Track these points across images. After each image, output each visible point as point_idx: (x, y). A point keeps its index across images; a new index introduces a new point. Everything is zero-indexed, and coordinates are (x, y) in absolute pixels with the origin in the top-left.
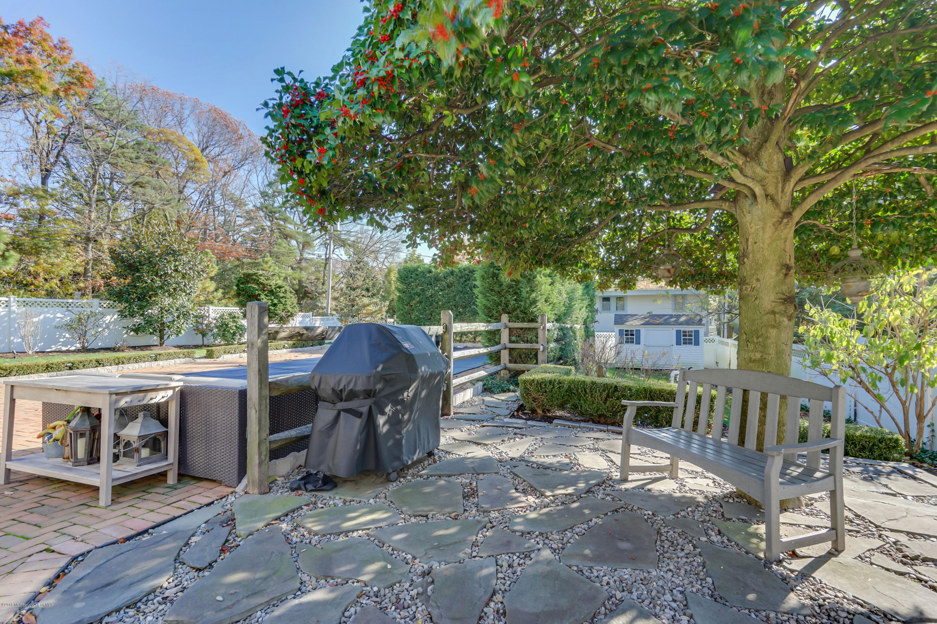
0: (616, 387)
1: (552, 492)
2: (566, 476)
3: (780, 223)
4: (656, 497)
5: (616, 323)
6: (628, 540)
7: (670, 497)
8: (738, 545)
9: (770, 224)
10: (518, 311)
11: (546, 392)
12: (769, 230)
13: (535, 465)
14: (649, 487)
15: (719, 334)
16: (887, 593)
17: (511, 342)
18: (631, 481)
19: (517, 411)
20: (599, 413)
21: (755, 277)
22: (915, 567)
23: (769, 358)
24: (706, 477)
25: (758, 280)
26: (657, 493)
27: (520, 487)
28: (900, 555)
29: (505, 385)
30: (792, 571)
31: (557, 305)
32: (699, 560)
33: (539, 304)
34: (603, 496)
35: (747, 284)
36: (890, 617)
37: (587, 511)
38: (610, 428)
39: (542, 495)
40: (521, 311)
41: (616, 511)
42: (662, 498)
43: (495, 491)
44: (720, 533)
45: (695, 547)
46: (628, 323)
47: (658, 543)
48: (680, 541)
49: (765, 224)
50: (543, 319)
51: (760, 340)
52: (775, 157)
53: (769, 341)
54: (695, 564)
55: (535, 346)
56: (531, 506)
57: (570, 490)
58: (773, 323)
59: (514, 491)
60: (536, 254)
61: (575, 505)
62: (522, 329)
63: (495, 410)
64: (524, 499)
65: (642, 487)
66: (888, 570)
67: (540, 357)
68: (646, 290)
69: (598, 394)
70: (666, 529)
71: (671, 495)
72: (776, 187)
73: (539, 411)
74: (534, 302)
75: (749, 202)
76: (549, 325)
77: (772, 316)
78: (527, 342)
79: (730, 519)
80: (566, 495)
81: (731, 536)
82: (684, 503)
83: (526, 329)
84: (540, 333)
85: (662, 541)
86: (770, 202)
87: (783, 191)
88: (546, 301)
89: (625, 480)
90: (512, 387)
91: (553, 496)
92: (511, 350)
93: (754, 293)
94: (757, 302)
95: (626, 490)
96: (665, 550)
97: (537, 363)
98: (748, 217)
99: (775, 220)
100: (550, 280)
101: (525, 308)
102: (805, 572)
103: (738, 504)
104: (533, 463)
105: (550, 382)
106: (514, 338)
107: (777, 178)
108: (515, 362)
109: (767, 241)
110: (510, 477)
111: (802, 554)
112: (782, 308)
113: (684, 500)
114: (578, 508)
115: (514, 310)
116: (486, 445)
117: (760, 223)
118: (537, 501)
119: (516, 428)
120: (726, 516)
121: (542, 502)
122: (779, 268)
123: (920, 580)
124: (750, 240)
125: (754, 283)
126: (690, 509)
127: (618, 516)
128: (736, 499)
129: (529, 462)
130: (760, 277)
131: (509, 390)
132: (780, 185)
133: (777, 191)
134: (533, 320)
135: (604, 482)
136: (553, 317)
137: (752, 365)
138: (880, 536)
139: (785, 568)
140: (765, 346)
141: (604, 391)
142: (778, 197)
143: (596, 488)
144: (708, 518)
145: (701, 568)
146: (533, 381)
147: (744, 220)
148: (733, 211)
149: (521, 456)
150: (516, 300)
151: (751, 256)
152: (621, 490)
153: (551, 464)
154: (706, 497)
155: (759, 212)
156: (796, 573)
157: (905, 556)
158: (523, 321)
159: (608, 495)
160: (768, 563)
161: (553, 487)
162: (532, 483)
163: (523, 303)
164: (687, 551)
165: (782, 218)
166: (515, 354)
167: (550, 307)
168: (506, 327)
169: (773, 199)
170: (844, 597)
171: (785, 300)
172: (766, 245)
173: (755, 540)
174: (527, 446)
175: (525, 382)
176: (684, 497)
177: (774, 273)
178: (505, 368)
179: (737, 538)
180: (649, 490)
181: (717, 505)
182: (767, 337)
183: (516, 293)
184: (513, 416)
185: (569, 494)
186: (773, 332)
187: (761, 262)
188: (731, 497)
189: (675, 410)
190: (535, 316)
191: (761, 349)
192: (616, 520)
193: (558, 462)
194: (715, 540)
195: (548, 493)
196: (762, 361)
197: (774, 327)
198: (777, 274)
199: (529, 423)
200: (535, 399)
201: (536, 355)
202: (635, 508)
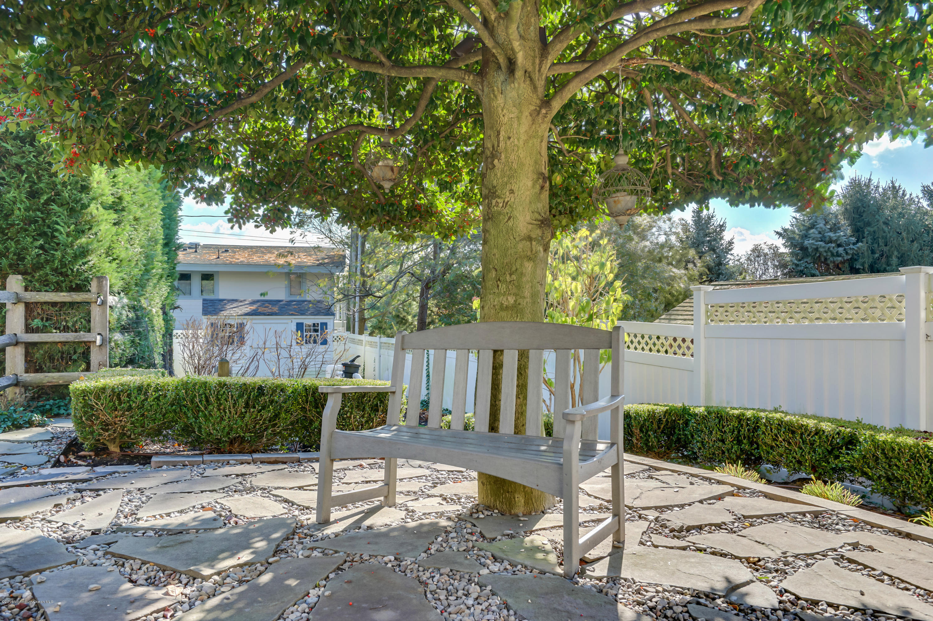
0: (261, 388)
1: (212, 567)
2: (225, 538)
3: (539, 113)
4: (385, 535)
5: (206, 312)
6: (385, 607)
7: (403, 529)
8: (526, 567)
9: (526, 113)
10: (48, 269)
11: (130, 408)
12: (526, 121)
13: (151, 533)
14: (367, 523)
15: (348, 329)
16: (692, 571)
17: (29, 329)
18: (336, 521)
19: (65, 453)
20: (233, 435)
21: (508, 187)
22: (687, 539)
23: (523, 302)
24: (429, 496)
25: (512, 192)
26: (383, 529)
27: (140, 576)
28: (667, 531)
29: (19, 415)
30: (600, 579)
31: (125, 263)
32: (496, 600)
33: (93, 259)
34: (307, 553)
35: (499, 197)
36: (712, 596)
37: (292, 582)
38: (255, 456)
39: (194, 577)
40: (55, 270)
41: (339, 569)
42: (396, 533)
43: (85, 597)
44: (495, 559)
45: (481, 586)
46: (225, 313)
47: (429, 595)
48: (456, 583)
49: (521, 112)
50: (100, 286)
51: (514, 277)
52: (532, 20)
53: (524, 279)
54: (494, 608)
55: (84, 336)
56: (182, 603)
57: (245, 556)
58: (529, 253)
59: (129, 585)
60: (132, 129)
61: (266, 578)
62: (54, 304)
63: (10, 459)
64: (159, 593)
65: (357, 525)
66: (672, 548)
67: (95, 357)
68: (249, 265)
69: (231, 402)
70: (428, 574)
71: (403, 526)
72: (534, 63)
73: (114, 448)
74: (84, 252)
75: (502, 78)
76: (111, 300)
77: (528, 243)
78: (66, 329)
79: (494, 539)
80: (241, 566)
81: (511, 558)
82: (428, 532)
83: (63, 304)
84: (95, 311)
85: (433, 592)
86: (528, 82)
87: (539, 71)
88: (108, 255)
89: (325, 522)
90: (37, 417)
91: (218, 574)
92: (29, 347)
93: (506, 211)
94: (510, 223)
95: (337, 535)
96: (445, 603)
97: (88, 369)
98: (500, 100)
99: (533, 108)
100: (114, 216)
101: (64, 265)
102: (613, 575)
103: (490, 519)
104: (146, 529)
105: (140, 389)
106: (37, 323)
107: (534, 51)
108: (39, 370)
109: (523, 137)
110: (108, 564)
111: (591, 557)
112: (539, 232)
113: (425, 529)
114: (273, 580)
115: (37, 267)
116: (20, 520)
117: (514, 109)
118: (188, 591)
119: (74, 481)
120: (488, 535)
121: (200, 590)
122: (535, 177)
123: (700, 550)
124: (502, 133)
125: (508, 197)
126: (440, 539)
127: (348, 575)
128: (486, 513)
129: (137, 530)
130: (515, 187)
131: (30, 424)
132: (537, 61)
133: (535, 68)
134: (79, 288)
135: (294, 533)
136: (119, 285)
137: (503, 314)
138: (640, 517)
139: (591, 578)
140: (519, 287)
141: (241, 396)
142: (536, 76)
143: (287, 543)
144: (470, 544)
145: (505, 612)
146: (103, 389)
147: (494, 104)
148: (477, 88)
149: (113, 525)
150: (41, 247)
151: (503, 156)
152: (328, 537)
153: (182, 524)
154: (449, 519)
155: (514, 94)
156: (605, 580)
157: (672, 531)
158: (58, 288)
159: (312, 549)
160: (569, 577)
161: (212, 560)
162: (163, 561)
163: (58, 254)
164: (475, 595)
165: (541, 107)
166: (38, 354)
167: (114, 265)
168: (18, 300)
169: (531, 80)
170: (664, 590)
171: (542, 222)
172: (521, 142)
173: (540, 556)
174: (116, 505)
175: (85, 393)
176: (422, 525)
177: (530, 184)
178: (17, 384)
179: (519, 558)
180: (370, 528)
181: (469, 525)
182: (522, 274)
183: (43, 234)
184: (57, 464)
185: (246, 564)
186: (528, 266)
187: (515, 165)
188: (478, 512)
189: (391, 397)
190: (87, 280)
191: (514, 290)
192: (349, 582)
193: (194, 519)
194: (496, 569)
195: (207, 572)
196: (515, 309)
197: (529, 259)
198: (533, 186)
199: (100, 469)
200: (106, 426)
201: (86, 356)
202: (366, 557)
